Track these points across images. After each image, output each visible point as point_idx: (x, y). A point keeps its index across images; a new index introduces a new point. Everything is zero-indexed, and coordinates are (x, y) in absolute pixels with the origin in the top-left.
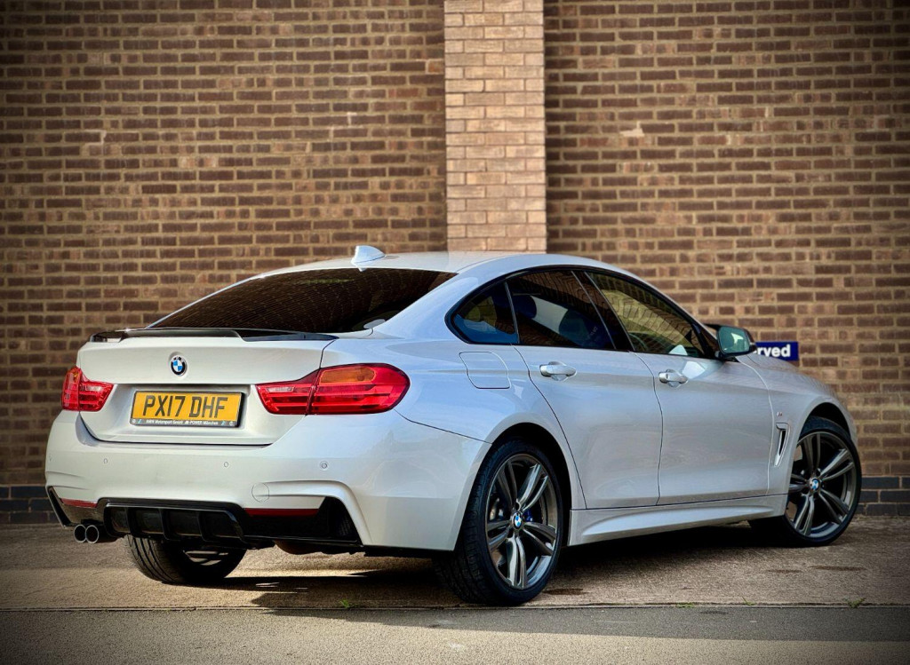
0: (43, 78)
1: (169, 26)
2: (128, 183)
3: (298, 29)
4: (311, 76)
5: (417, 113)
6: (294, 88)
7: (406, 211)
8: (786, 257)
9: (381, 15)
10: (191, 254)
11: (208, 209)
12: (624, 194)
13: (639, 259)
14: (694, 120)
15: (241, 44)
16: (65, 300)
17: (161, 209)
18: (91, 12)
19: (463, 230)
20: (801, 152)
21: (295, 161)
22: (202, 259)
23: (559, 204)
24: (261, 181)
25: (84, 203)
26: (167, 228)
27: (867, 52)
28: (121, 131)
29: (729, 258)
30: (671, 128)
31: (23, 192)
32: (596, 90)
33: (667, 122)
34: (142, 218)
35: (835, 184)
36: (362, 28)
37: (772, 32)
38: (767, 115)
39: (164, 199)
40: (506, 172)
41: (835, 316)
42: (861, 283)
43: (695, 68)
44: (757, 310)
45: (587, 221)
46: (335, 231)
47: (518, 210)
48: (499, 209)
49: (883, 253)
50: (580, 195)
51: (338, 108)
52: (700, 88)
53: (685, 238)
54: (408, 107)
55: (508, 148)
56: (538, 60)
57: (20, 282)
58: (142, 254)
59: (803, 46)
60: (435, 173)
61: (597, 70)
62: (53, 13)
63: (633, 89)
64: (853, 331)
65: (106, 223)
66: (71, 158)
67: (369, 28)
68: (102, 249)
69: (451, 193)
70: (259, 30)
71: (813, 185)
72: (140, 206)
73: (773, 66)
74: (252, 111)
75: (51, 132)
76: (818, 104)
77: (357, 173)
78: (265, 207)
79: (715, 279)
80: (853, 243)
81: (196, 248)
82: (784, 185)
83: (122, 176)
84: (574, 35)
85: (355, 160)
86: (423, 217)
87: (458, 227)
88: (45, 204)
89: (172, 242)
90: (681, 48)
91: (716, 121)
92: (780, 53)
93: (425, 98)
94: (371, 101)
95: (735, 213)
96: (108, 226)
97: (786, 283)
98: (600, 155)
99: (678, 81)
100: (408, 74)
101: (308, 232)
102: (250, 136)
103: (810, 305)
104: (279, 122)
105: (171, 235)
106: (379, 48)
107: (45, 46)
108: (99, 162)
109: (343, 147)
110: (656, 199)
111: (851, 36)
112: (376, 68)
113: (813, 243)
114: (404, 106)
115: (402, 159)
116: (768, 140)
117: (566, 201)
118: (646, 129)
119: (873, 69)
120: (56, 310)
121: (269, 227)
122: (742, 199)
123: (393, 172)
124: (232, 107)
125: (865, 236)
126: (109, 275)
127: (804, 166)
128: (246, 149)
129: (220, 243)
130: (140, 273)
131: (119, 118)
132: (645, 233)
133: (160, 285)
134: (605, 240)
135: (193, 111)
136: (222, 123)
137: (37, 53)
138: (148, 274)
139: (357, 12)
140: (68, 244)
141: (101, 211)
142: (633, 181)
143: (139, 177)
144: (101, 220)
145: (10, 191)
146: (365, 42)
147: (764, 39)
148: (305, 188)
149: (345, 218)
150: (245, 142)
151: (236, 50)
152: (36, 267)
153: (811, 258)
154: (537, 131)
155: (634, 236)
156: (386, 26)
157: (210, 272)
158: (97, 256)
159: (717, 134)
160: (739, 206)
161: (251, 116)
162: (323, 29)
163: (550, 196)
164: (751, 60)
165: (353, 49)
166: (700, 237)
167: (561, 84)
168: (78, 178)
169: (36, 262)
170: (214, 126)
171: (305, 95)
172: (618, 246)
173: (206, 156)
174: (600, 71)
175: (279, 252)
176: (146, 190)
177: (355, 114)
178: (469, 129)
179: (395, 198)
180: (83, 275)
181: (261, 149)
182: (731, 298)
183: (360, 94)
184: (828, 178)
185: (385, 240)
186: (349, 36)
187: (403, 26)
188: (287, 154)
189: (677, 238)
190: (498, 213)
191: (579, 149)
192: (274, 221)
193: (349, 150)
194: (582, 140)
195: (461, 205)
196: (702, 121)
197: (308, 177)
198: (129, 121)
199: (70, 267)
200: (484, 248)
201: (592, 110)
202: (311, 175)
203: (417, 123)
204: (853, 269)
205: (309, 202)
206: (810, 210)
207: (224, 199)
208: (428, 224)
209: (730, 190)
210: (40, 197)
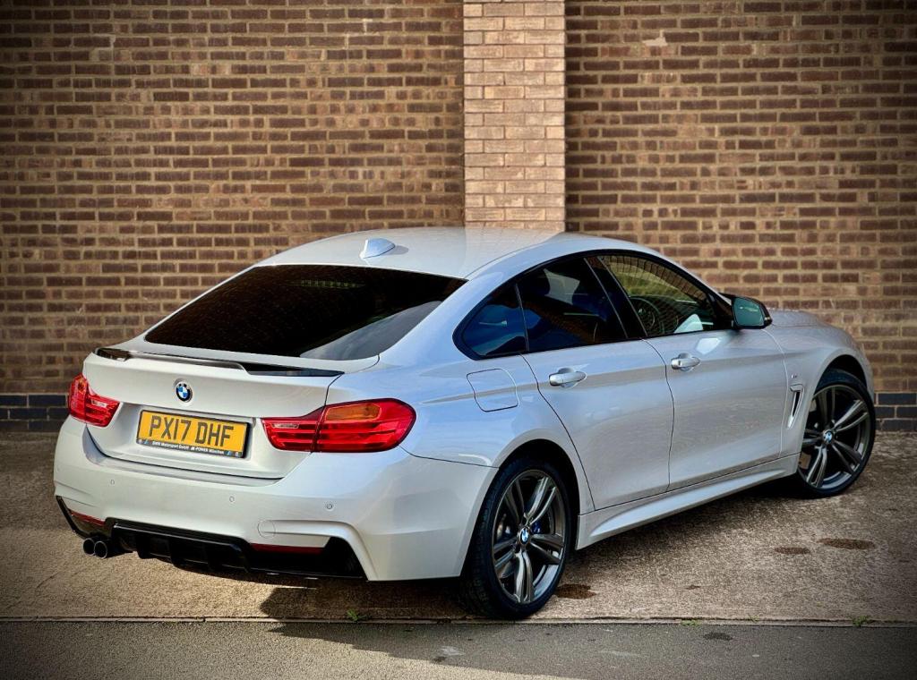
2: (139, 90)
5: (434, 20)
7: (423, 122)
8: (810, 171)
10: (204, 163)
11: (221, 117)
12: (645, 106)
13: (659, 173)
14: (719, 29)
16: (79, 210)
17: (174, 117)
19: (481, 145)
20: (829, 62)
21: (310, 69)
22: (216, 169)
23: (579, 115)
24: (276, 90)
25: (94, 111)
26: (180, 137)
28: (131, 36)
29: (751, 171)
31: (32, 99)
33: (691, 31)
34: (155, 127)
35: (862, 95)
38: (794, 23)
39: (176, 106)
40: (525, 86)
41: (857, 231)
42: (886, 197)
44: (778, 224)
45: (607, 133)
46: (351, 141)
47: (536, 126)
48: (517, 124)
49: (909, 167)
50: (600, 106)
51: (353, 14)
53: (707, 151)
54: (426, 14)
55: (526, 61)
57: (32, 190)
58: (155, 163)
60: (452, 83)
64: (875, 248)
65: (117, 130)
66: (81, 63)
68: (114, 157)
69: (468, 107)
71: (839, 97)
72: (153, 114)
74: (265, 16)
75: (59, 36)
76: (847, 12)
77: (373, 82)
78: (279, 116)
79: (736, 193)
80: (878, 157)
81: (209, 157)
82: (810, 97)
83: (133, 83)
85: (371, 69)
86: (440, 128)
87: (475, 142)
88: (55, 111)
89: (185, 151)
91: (742, 29)
93: (442, 5)
94: (388, 7)
95: (758, 125)
96: (120, 134)
97: (809, 198)
98: (621, 65)
101: (324, 143)
102: (264, 42)
103: (832, 220)
104: (293, 28)
105: (184, 144)
108: (109, 67)
109: (358, 55)
110: (678, 111)
113: (837, 157)
114: (421, 13)
115: (419, 68)
116: (795, 50)
117: (585, 112)
118: (669, 38)
120: (69, 219)
121: (284, 137)
122: (766, 111)
123: (410, 82)
124: (244, 12)
125: (891, 149)
126: (122, 184)
127: (832, 77)
128: (260, 56)
129: (234, 153)
130: (153, 183)
131: (129, 22)
132: (666, 145)
133: (173, 195)
134: (624, 152)
135: (204, 15)
136: (235, 29)
138: (161, 183)
140: (79, 152)
141: (112, 119)
142: (655, 92)
143: (149, 84)
144: (113, 127)
145: (19, 97)
148: (320, 97)
149: (362, 129)
150: (258, 49)
152: (48, 175)
153: (836, 173)
154: (557, 44)
155: (655, 149)
157: (225, 182)
158: (109, 165)
159: (742, 43)
160: (762, 118)
161: (265, 21)
163: (569, 107)
166: (722, 150)
168: (88, 84)
169: (47, 170)
170: (226, 32)
172: (638, 160)
173: (218, 62)
175: (294, 162)
176: (158, 97)
177: (371, 21)
178: (488, 41)
179: (412, 108)
180: (96, 184)
181: (275, 56)
182: (752, 212)
184: (856, 89)
185: (402, 151)
188: (301, 62)
189: (699, 151)
190: (516, 128)
191: (600, 59)
192: (289, 131)
193: (365, 58)
194: (603, 49)
195: (478, 120)
196: (727, 30)
197: (324, 85)
198: (139, 26)
199: (82, 176)
200: (502, 164)
201: (614, 18)
202: (327, 83)
203: (434, 30)
204: (878, 183)
205: (324, 111)
206: (835, 123)
207: (238, 107)
208: (445, 135)
209: (755, 101)
210: (50, 103)
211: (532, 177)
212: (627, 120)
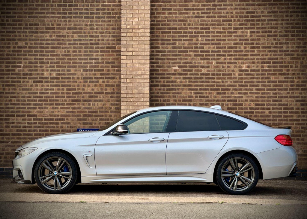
0: (5, 49)
1: (42, 34)
2: (29, 80)
3: (79, 36)
4: (83, 50)
5: (113, 61)
6: (78, 53)
7: (109, 89)
9: (103, 33)
10: (47, 101)
11: (52, 88)
12: (173, 86)
14: (193, 65)
15: (63, 40)
16: (10, 114)
17: (39, 88)
18: (19, 30)
19: (125, 95)
20: (223, 74)
21: (78, 74)
22: (50, 102)
23: (154, 88)
24: (68, 80)
25: (16, 85)
26: (40, 93)
27: (242, 46)
28: (28, 65)
30: (186, 67)
32: (165, 55)
33: (185, 65)
34: (33, 90)
35: (233, 84)
36: (98, 36)
37: (215, 40)
38: (214, 63)
39: (39, 84)
40: (138, 79)
42: (240, 112)
43: (193, 49)
45: (162, 93)
46: (89, 95)
47: (141, 90)
48: (136, 89)
49: (246, 104)
50: (160, 85)
51: (90, 59)
52: (195, 55)
53: (190, 99)
54: (111, 59)
55: (139, 72)
56: (148, 46)
58: (33, 101)
59: (224, 44)
60: (118, 79)
61: (165, 50)
62: (8, 30)
63: (176, 55)
65: (23, 91)
66: (12, 72)
67: (100, 36)
68: (21, 99)
69: (122, 84)
70: (68, 36)
71: (226, 84)
72: (33, 87)
73: (216, 50)
74: (66, 60)
75: (7, 65)
76: (228, 61)
77: (95, 78)
78: (69, 88)
80: (238, 101)
81: (49, 99)
82: (218, 84)
83: (28, 78)
84: (159, 39)
85: (95, 74)
86: (114, 91)
87: (124, 94)
88: (5, 86)
89: (42, 97)
90: (189, 44)
91: (199, 65)
92: (218, 46)
93: (116, 57)
94: (100, 57)
95: (204, 92)
98: (166, 74)
99: (189, 53)
100: (111, 50)
101: (81, 95)
102: (65, 67)
104: (73, 63)
105: (41, 95)
106: (102, 42)
107: (6, 40)
108: (21, 73)
109: (92, 71)
110: (182, 87)
111: (238, 41)
112: (102, 48)
113: (226, 101)
114: (109, 59)
115: (109, 74)
116: (214, 71)
117: (156, 87)
118: (179, 67)
119: (244, 51)
120: (7, 116)
121: (70, 93)
122: (206, 87)
123: (106, 78)
124: (60, 58)
125: (241, 99)
126: (23, 106)
127: (224, 78)
128: (64, 71)
129: (55, 98)
130: (32, 106)
131: (27, 61)
132: (178, 97)
133: (38, 110)
134: (167, 99)
135: (49, 59)
136: (57, 63)
137: (3, 42)
138: (34, 106)
139: (96, 31)
140: (11, 97)
141: (21, 88)
142: (175, 82)
143: (32, 78)
144: (21, 90)
146: (99, 40)
147: (213, 42)
148: (80, 82)
149: (92, 91)
150: (63, 69)
151: (61, 42)
152: (2, 104)
153: (226, 105)
154: (147, 67)
155: (175, 98)
156: (105, 36)
157: (53, 106)
158: (20, 101)
159: (200, 69)
160: (205, 89)
161: (65, 61)
162: (87, 36)
163: (151, 86)
164: (209, 48)
165: (95, 42)
166: (194, 98)
167: (155, 53)
168: (15, 78)
169: (2, 102)
170: (54, 64)
171: (81, 55)
172: (170, 101)
173: (52, 72)
174: (166, 50)
175: (73, 101)
176: (34, 82)
177: (95, 61)
178: (128, 66)
179: (106, 86)
180: (15, 106)
181: (68, 71)
183: (97, 55)
184: (231, 82)
185: (103, 98)
186: (94, 38)
187: (110, 36)
188: (75, 72)
189: (188, 99)
190: (135, 91)
191: (160, 72)
192: (71, 92)
193: (93, 71)
194: (161, 70)
195: (125, 88)
196: (195, 65)
197: (82, 79)
198: (30, 62)
199: (12, 104)
200: (131, 101)
201: (164, 61)
202: (82, 78)
203: (113, 64)
204: (238, 108)
205: (82, 86)
206: (225, 91)
207: (57, 85)
208: (116, 93)
209: (203, 85)
210: (3, 83)
211: (140, 104)
212: (167, 89)
